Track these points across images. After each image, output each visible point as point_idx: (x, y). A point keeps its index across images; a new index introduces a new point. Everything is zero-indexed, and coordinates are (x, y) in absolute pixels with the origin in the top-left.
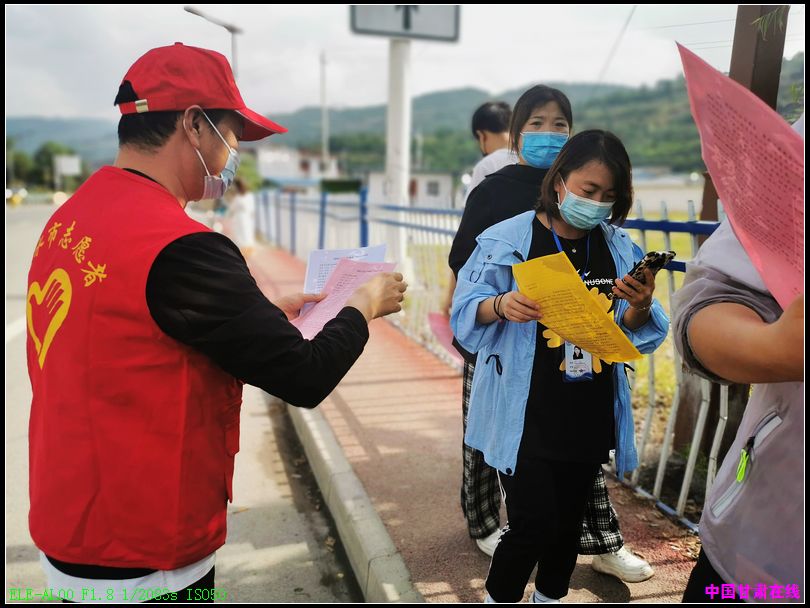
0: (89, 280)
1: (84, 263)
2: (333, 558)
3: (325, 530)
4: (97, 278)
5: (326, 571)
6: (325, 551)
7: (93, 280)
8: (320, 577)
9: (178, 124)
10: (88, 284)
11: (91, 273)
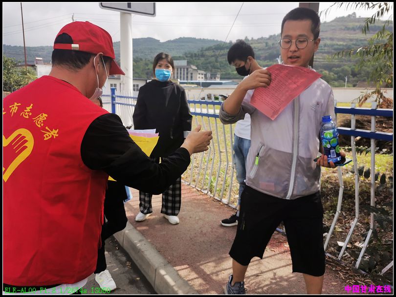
0: (47, 137)
1: (43, 128)
2: (132, 271)
3: (124, 259)
4: (53, 136)
5: (130, 278)
6: (127, 269)
7: (51, 137)
8: (128, 281)
9: (91, 59)
10: (46, 139)
11: (49, 133)
